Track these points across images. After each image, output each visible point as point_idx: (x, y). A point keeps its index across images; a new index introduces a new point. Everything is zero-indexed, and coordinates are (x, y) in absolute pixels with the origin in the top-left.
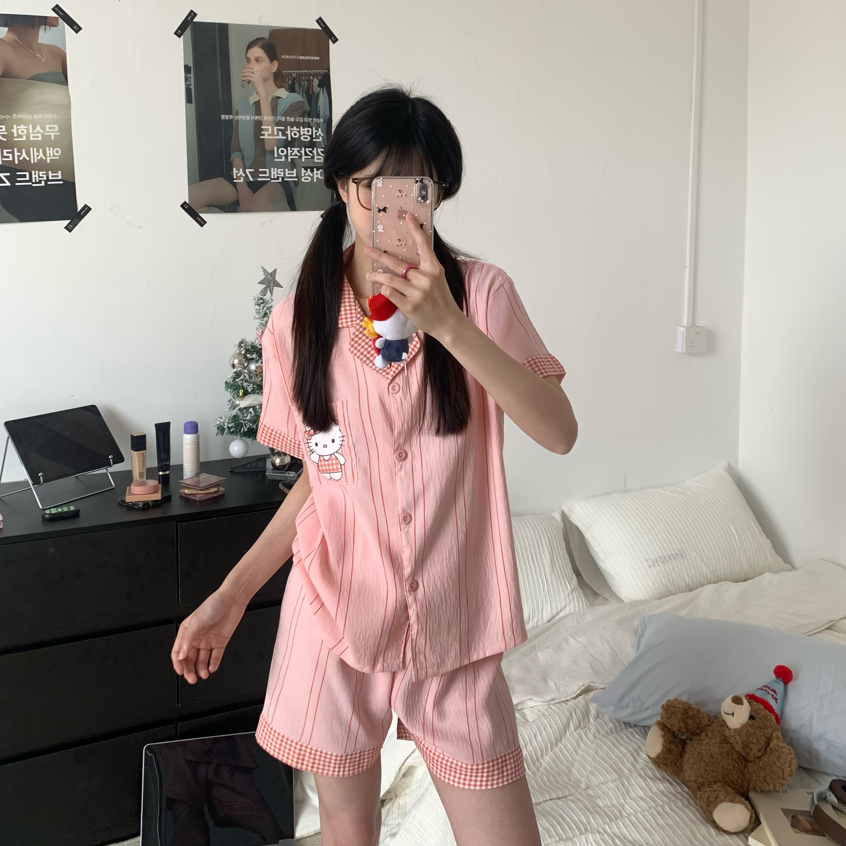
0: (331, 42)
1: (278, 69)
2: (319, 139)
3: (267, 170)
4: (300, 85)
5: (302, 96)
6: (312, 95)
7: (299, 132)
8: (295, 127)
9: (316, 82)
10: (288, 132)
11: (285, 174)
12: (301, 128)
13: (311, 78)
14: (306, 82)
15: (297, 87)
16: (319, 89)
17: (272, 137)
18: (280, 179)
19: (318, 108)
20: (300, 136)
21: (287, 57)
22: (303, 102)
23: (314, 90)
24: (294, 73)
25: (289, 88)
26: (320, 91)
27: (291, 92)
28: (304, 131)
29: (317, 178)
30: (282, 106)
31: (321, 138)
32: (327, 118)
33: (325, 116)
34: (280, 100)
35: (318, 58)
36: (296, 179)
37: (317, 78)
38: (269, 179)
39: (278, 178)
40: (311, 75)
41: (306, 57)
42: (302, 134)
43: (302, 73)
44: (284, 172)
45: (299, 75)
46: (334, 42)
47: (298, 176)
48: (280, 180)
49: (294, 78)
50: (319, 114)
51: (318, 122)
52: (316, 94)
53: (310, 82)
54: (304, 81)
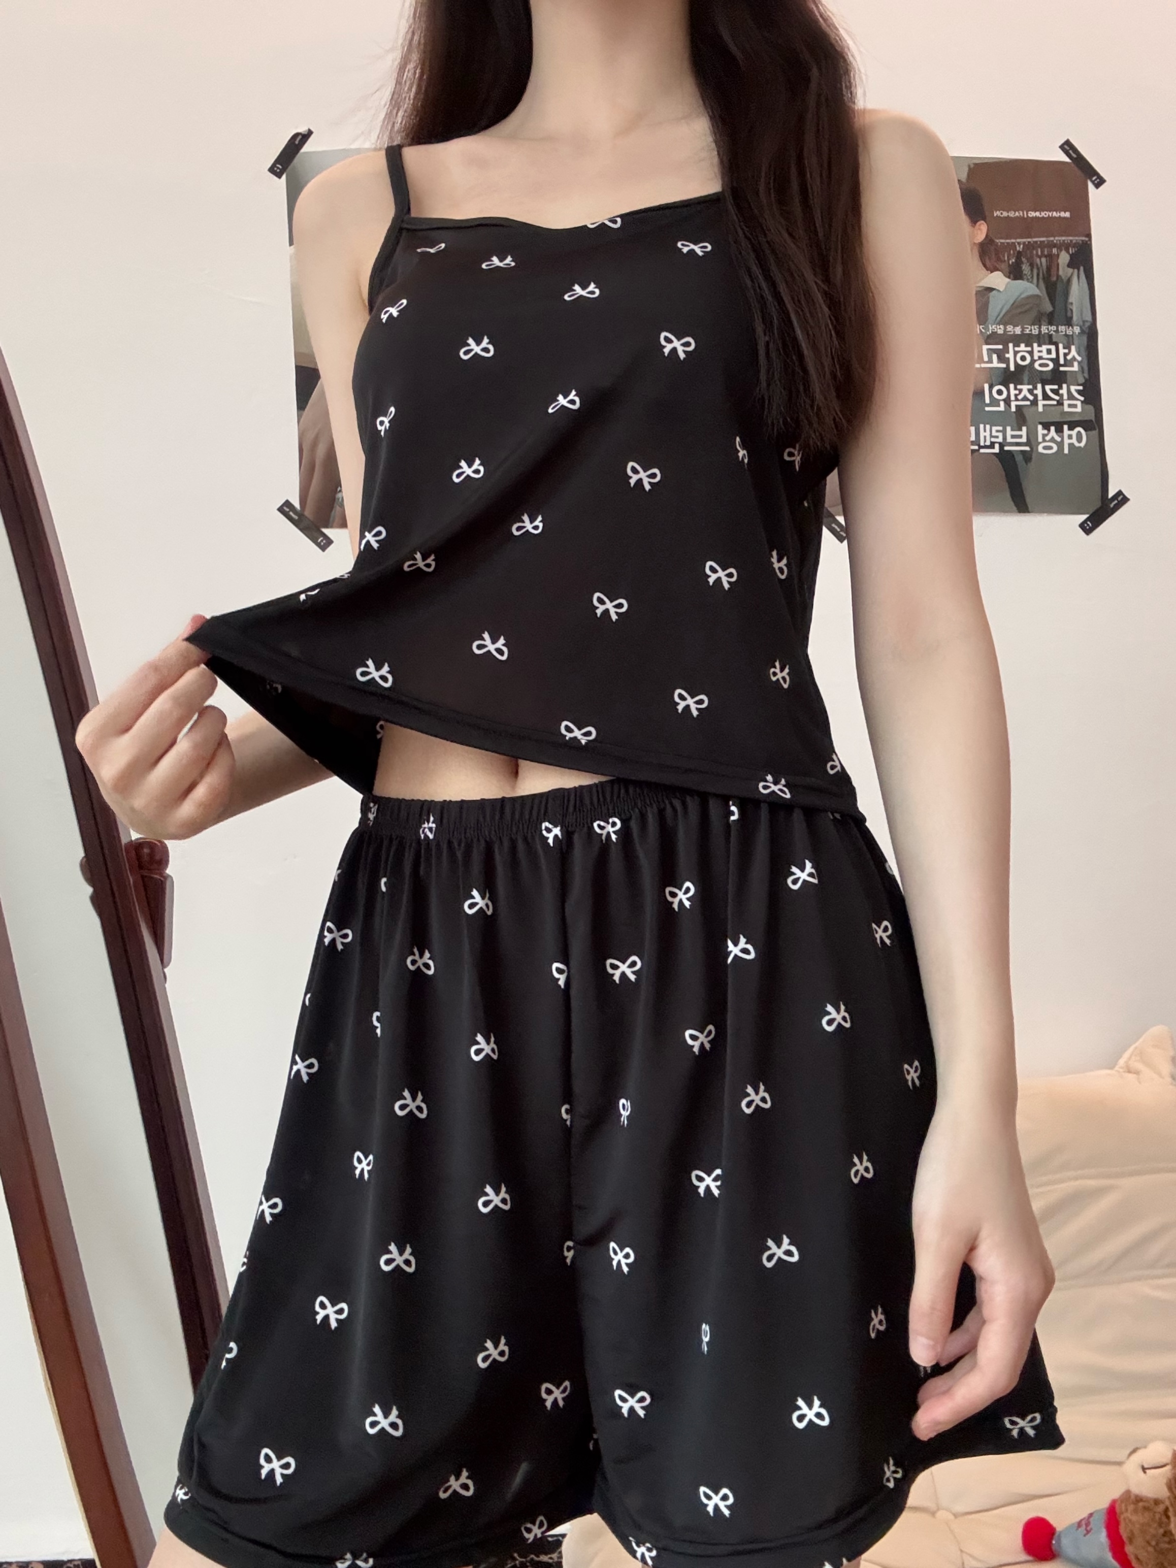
0: (1090, 186)
1: (987, 236)
2: (1073, 366)
4: (1032, 265)
5: (1038, 286)
6: (1056, 283)
9: (1064, 258)
10: (1010, 355)
11: (1005, 438)
13: (1055, 251)
14: (1044, 260)
15: (1026, 268)
16: (1070, 270)
18: (997, 446)
19: (1070, 306)
21: (1005, 214)
22: (1038, 296)
23: (1061, 273)
24: (1020, 243)
26: (1072, 274)
27: (1015, 278)
29: (1070, 445)
30: (997, 306)
31: (1076, 364)
32: (1087, 324)
33: (1084, 322)
34: (993, 294)
35: (1067, 215)
36: (1027, 448)
37: (1068, 252)
38: (976, 447)
39: (992, 446)
40: (1055, 246)
41: (1043, 213)
43: (1036, 242)
44: (1004, 432)
45: (1029, 247)
46: (1097, 186)
48: (996, 450)
49: (1019, 252)
50: (1071, 318)
51: (1069, 332)
52: (1065, 278)
53: (1052, 259)
54: (1040, 257)
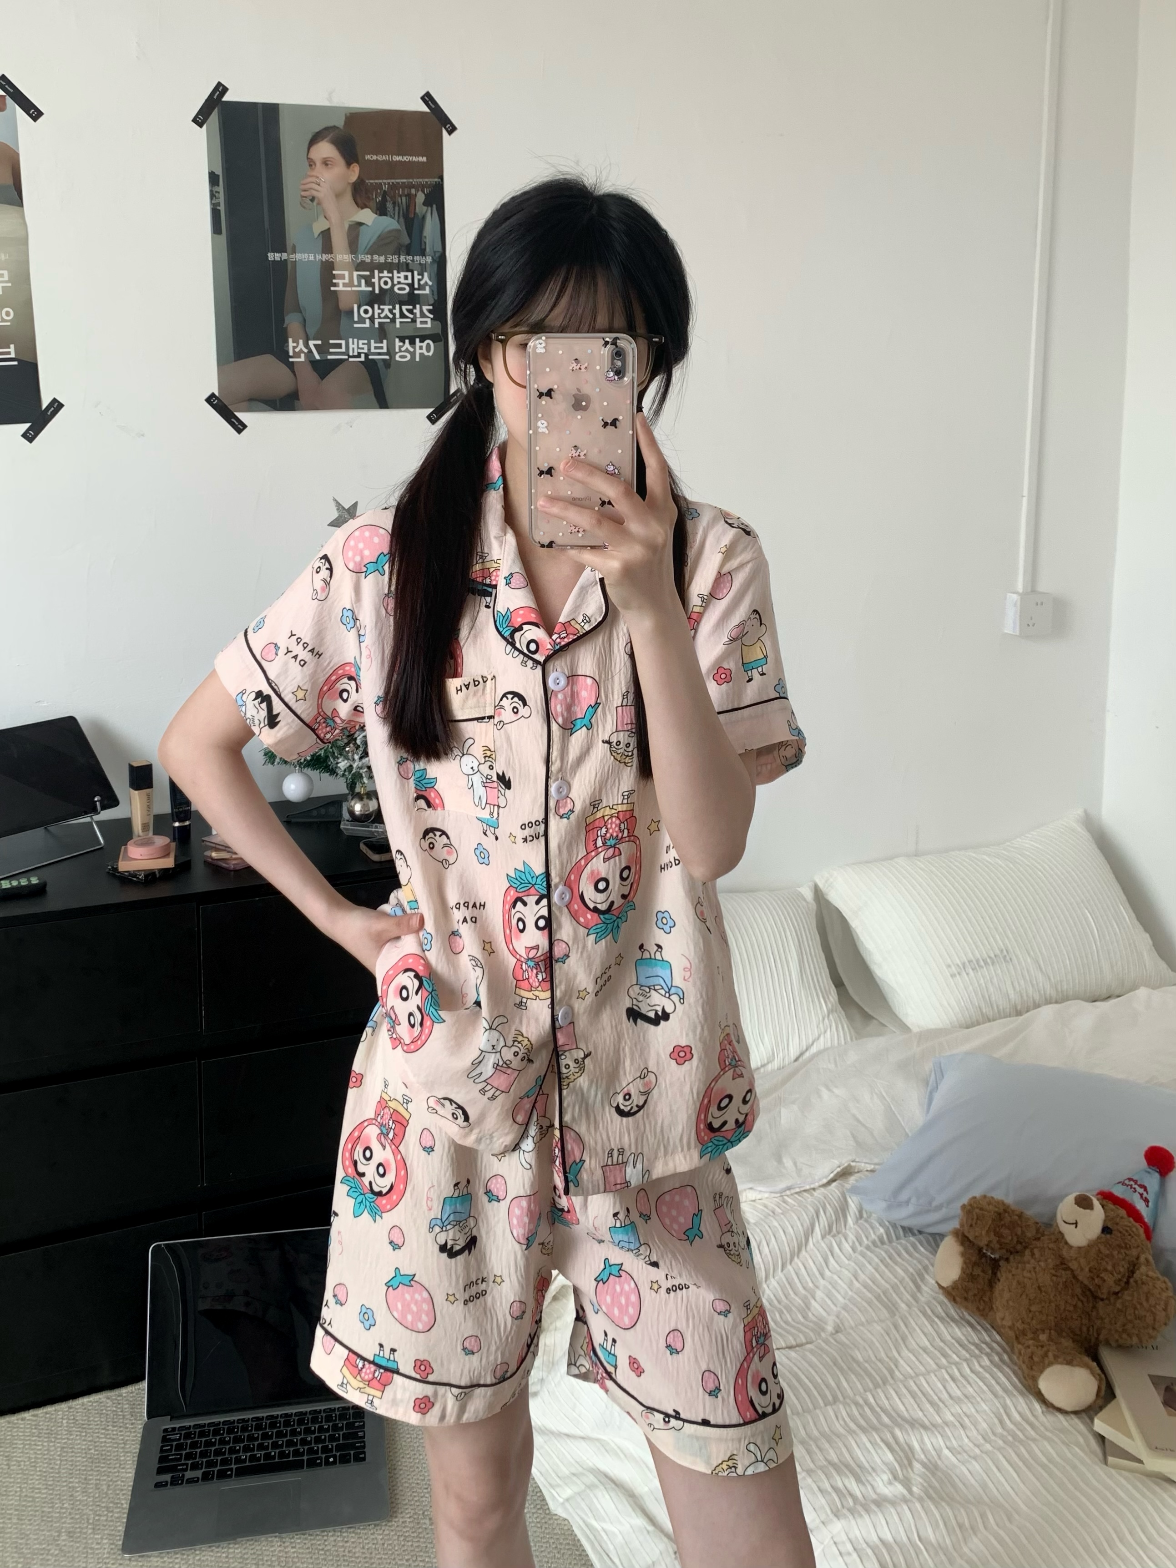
0: (445, 133)
1: (359, 177)
2: (425, 290)
3: (343, 342)
4: (394, 203)
5: (398, 222)
6: (413, 219)
7: (392, 279)
8: (385, 272)
9: (420, 198)
10: (375, 280)
11: (369, 349)
12: (395, 272)
13: (413, 191)
14: (404, 199)
15: (389, 205)
16: (425, 208)
17: (349, 289)
18: (363, 356)
19: (424, 239)
20: (393, 285)
21: (375, 157)
22: (398, 230)
23: (417, 210)
24: (385, 183)
25: (378, 209)
26: (426, 212)
27: (381, 215)
28: (400, 277)
29: (421, 354)
30: (367, 238)
31: (427, 288)
32: (438, 255)
33: (435, 252)
34: (362, 228)
35: (424, 159)
36: (387, 357)
37: (423, 192)
38: (346, 357)
39: (359, 355)
40: (413, 186)
41: (405, 158)
42: (395, 282)
43: (398, 183)
44: (369, 344)
45: (393, 187)
46: (450, 133)
47: (390, 352)
48: (363, 359)
49: (384, 192)
50: (425, 249)
51: (423, 262)
52: (420, 216)
53: (411, 198)
54: (401, 196)
